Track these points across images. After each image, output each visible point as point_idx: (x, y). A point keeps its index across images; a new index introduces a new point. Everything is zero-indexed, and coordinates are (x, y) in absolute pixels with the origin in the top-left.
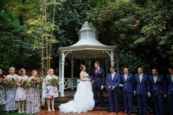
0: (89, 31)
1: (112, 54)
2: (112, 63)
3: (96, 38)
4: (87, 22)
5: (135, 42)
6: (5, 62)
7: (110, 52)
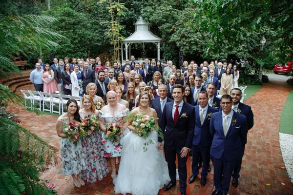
0: (144, 25)
1: (159, 44)
2: (159, 50)
3: (149, 30)
4: (141, 17)
5: (170, 41)
6: (82, 50)
7: (157, 43)
